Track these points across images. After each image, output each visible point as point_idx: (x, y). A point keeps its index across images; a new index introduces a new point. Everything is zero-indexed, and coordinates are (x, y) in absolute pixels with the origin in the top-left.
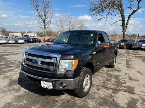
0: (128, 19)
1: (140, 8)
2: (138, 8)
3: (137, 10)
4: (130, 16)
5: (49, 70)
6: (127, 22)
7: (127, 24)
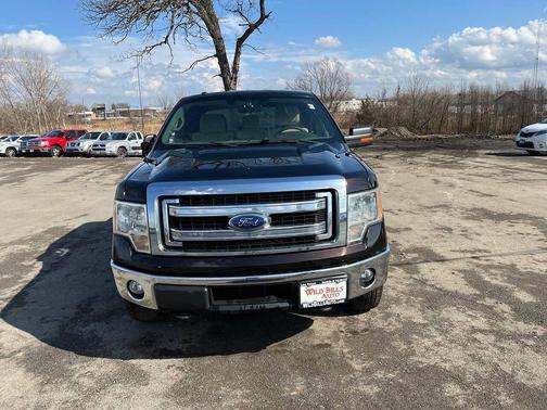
0: (238, 53)
1: (267, 17)
2: (263, 17)
3: (261, 21)
4: (240, 42)
5: (312, 239)
6: (235, 63)
7: (235, 70)
